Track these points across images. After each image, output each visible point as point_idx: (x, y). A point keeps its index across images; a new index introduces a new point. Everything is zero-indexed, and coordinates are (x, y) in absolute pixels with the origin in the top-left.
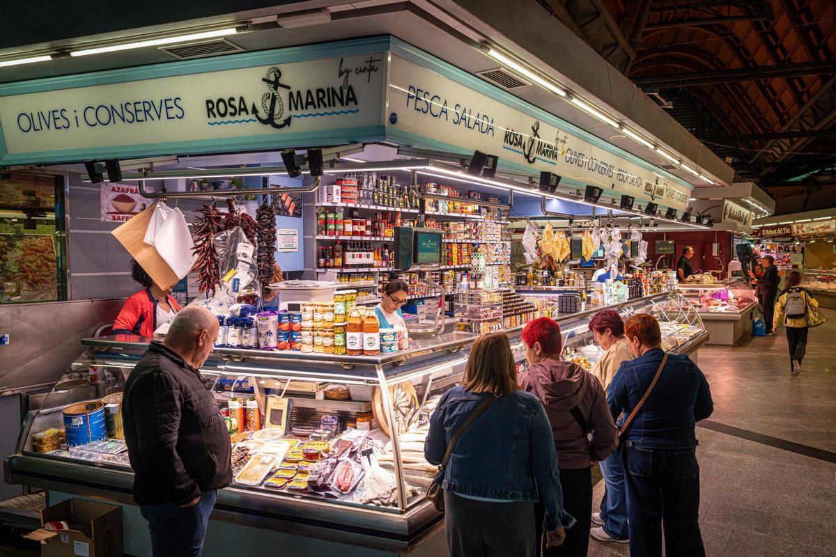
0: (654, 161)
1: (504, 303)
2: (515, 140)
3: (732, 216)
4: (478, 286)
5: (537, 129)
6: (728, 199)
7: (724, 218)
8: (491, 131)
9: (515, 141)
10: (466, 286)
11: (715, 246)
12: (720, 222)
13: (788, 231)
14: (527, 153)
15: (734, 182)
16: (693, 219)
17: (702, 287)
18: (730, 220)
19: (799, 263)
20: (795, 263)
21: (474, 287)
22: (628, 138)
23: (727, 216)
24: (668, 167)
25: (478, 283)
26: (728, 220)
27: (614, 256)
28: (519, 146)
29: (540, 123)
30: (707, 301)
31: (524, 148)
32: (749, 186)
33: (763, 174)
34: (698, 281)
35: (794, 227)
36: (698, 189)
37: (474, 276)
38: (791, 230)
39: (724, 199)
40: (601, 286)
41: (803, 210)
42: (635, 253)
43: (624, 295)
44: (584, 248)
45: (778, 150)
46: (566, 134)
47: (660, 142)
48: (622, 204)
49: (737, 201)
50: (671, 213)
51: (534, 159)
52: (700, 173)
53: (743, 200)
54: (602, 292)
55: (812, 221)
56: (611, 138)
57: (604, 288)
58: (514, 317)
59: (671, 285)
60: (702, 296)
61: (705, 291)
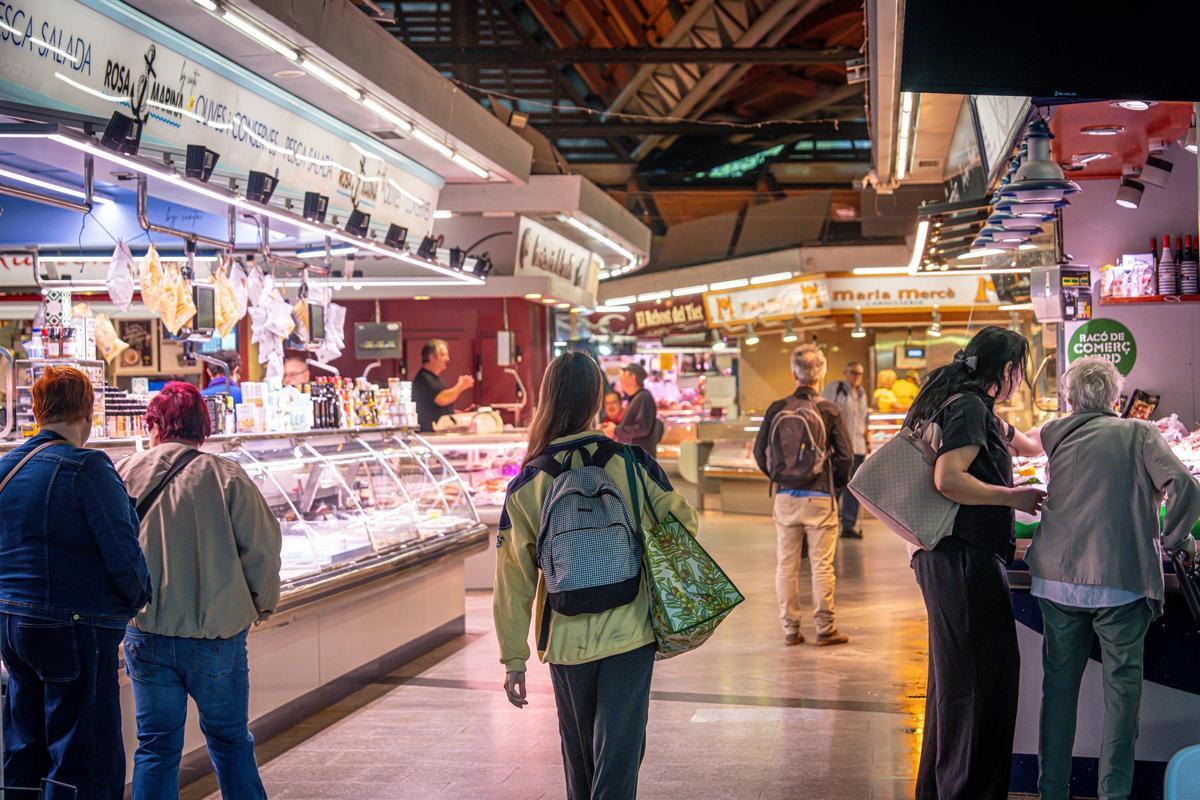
0: (355, 121)
1: (106, 390)
2: (119, 82)
3: (540, 262)
4: (65, 352)
5: (153, 59)
6: (528, 215)
7: (522, 265)
8: (86, 65)
9: (119, 84)
10: (40, 352)
11: (504, 339)
12: (511, 273)
13: (696, 314)
14: (136, 106)
15: (533, 173)
16: (443, 255)
17: (473, 442)
18: (537, 271)
19: (727, 403)
20: (717, 403)
21: (57, 353)
22: (309, 76)
23: (528, 260)
24: (386, 136)
25: (65, 344)
26: (530, 269)
27: (273, 335)
28: (125, 91)
29: (159, 50)
30: (488, 483)
31: (132, 95)
32: (572, 184)
33: (640, 152)
34: (464, 430)
35: (711, 304)
36: (453, 189)
37: (56, 333)
38: (704, 312)
39: (518, 215)
40: (258, 391)
41: (731, 255)
42: (317, 333)
43: (302, 417)
44: (218, 309)
45: (671, 85)
46: (198, 67)
47: (369, 85)
48: (305, 209)
49: (549, 220)
50: (396, 237)
51: (146, 117)
52: (453, 150)
53: (562, 218)
54: (260, 404)
55: (750, 287)
56: (275, 75)
57: (265, 396)
58: (120, 418)
59: (400, 415)
60: (476, 470)
61: (483, 456)
